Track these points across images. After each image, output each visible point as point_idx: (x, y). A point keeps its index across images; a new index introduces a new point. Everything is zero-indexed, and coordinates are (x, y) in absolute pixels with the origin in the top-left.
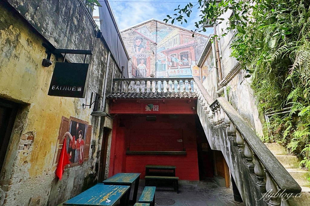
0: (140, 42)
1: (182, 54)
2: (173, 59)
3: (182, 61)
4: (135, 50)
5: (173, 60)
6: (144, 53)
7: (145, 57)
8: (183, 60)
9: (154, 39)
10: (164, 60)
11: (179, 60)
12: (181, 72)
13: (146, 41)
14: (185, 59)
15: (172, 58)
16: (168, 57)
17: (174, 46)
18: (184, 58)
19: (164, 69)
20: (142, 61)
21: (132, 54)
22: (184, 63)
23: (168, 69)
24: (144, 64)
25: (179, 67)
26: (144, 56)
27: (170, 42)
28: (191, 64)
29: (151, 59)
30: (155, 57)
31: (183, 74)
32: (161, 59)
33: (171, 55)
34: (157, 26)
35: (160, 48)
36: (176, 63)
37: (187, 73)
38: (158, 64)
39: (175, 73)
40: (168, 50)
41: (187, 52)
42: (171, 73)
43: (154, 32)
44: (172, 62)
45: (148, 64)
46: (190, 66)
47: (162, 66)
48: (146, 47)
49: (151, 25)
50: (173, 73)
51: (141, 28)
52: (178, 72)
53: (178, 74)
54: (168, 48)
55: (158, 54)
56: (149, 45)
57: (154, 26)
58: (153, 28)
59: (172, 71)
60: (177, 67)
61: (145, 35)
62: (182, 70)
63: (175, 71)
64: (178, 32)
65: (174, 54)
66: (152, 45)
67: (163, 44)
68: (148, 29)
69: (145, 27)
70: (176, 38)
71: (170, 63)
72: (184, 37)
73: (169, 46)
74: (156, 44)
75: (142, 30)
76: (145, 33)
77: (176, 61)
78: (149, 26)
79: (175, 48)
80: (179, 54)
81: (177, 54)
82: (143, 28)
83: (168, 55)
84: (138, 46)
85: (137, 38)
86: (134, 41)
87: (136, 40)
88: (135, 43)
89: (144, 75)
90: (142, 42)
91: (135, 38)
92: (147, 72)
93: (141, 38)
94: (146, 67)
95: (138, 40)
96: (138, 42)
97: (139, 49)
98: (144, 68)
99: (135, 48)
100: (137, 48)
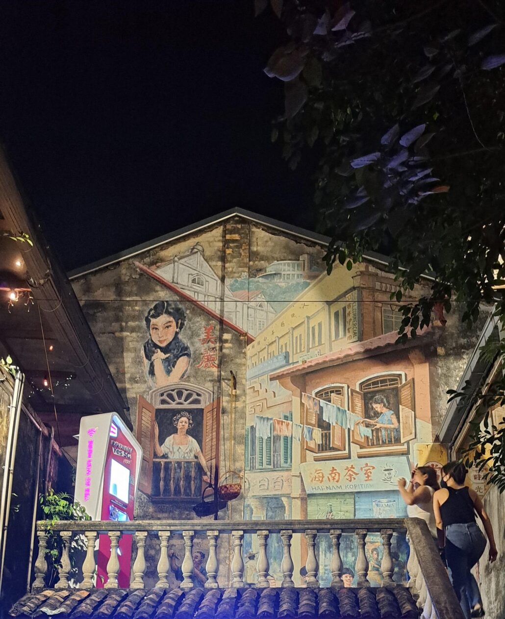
0: (174, 328)
1: (372, 388)
2: (330, 414)
3: (372, 422)
4: (147, 369)
5: (325, 418)
6: (192, 385)
7: (197, 401)
8: (377, 414)
9: (239, 315)
10: (286, 417)
11: (354, 419)
12: (362, 476)
13: (200, 322)
14: (385, 410)
15: (321, 409)
16: (302, 404)
17: (336, 349)
18: (378, 407)
19: (282, 461)
20: (183, 422)
21: (136, 385)
22: (378, 430)
23: (303, 459)
24: (190, 438)
25: (355, 449)
26: (189, 396)
27: (313, 328)
28: (411, 434)
29: (224, 412)
30: (244, 401)
31: (371, 486)
32: (271, 410)
33: (316, 394)
34: (254, 249)
35: (266, 358)
36: (343, 430)
37: (390, 478)
38: (257, 435)
39: (337, 478)
40: (304, 368)
41: (397, 380)
42: (315, 478)
43: (239, 280)
44: (324, 426)
45: (208, 437)
46: (405, 446)
47: (277, 445)
48: (202, 351)
49: (226, 242)
50: (325, 478)
51: (176, 259)
52: (350, 475)
53: (351, 487)
54: (305, 358)
55: (256, 389)
56: (212, 342)
57: (237, 247)
58: (234, 257)
59: (321, 470)
60: (347, 451)
61: (195, 292)
62: (367, 464)
63: (334, 469)
64: (352, 277)
65: (332, 385)
66: (226, 345)
67: (279, 338)
68: (210, 263)
69: (195, 250)
70: (344, 309)
71: (311, 432)
72: (380, 305)
73: (310, 347)
74: (248, 336)
75: (181, 266)
76: (198, 284)
77: (339, 423)
78: (216, 248)
79: (338, 359)
80: (358, 389)
81: (348, 387)
82: (188, 256)
83: (303, 393)
84: (165, 350)
85: (160, 309)
86: (144, 322)
87: (151, 319)
88: (148, 334)
89: (193, 488)
90: (181, 329)
91: (148, 310)
92: (206, 474)
93: (178, 310)
94: (199, 449)
95: (163, 319)
96: (161, 329)
97: (167, 360)
98: (192, 455)
99: (148, 357)
100: (159, 356)
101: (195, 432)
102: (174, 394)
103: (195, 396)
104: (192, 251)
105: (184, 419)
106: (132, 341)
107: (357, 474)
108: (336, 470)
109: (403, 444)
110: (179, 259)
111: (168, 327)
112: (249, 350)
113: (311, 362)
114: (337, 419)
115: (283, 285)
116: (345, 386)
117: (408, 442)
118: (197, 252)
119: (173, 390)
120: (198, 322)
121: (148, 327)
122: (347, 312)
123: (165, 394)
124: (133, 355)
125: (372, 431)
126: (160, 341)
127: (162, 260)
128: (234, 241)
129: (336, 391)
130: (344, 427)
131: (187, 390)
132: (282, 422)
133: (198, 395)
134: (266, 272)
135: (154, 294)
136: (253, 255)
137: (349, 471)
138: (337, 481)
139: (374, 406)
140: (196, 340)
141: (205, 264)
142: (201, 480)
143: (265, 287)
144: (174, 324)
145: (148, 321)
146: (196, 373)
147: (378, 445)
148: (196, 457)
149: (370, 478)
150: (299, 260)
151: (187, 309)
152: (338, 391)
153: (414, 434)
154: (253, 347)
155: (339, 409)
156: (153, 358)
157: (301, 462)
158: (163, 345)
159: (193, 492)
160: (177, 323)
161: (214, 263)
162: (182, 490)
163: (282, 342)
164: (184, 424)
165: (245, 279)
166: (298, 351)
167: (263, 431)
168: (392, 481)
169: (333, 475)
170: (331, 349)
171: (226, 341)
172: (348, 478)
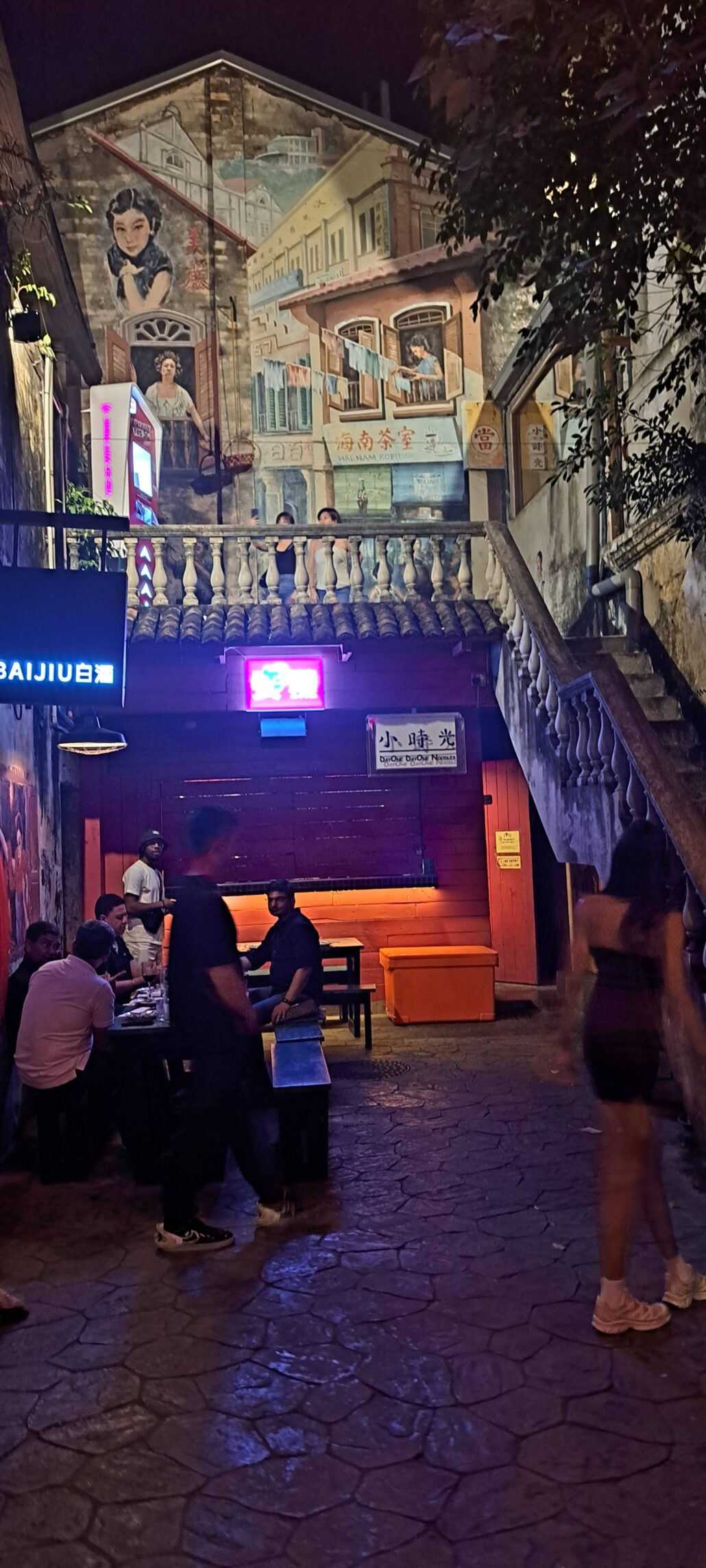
0: (146, 230)
1: (410, 325)
2: (358, 360)
3: (410, 371)
4: (114, 288)
5: (352, 364)
6: (177, 314)
8: (417, 361)
9: (235, 214)
10: (302, 362)
11: (389, 364)
12: (401, 443)
13: (182, 221)
14: (426, 355)
15: (347, 351)
16: (322, 345)
17: (363, 268)
18: (417, 351)
19: (300, 421)
20: (168, 366)
21: (100, 312)
22: (418, 382)
23: (327, 419)
24: (180, 388)
25: (391, 407)
26: (173, 329)
27: (333, 237)
28: (459, 387)
29: (222, 353)
30: (248, 339)
31: (411, 455)
32: (283, 351)
33: (340, 331)
34: (250, 116)
35: (273, 277)
36: (374, 381)
37: (435, 446)
38: (267, 385)
39: (369, 445)
40: (323, 294)
41: (440, 314)
42: (343, 444)
43: (232, 162)
44: (351, 375)
45: (203, 389)
46: (451, 404)
47: (292, 399)
48: (188, 264)
49: (210, 104)
50: (355, 445)
51: (143, 125)
52: (386, 442)
53: (388, 457)
54: (324, 280)
55: (261, 322)
56: (200, 253)
57: (226, 112)
58: (222, 128)
59: (349, 434)
60: (380, 410)
61: (172, 177)
62: (406, 427)
63: (365, 433)
64: (382, 166)
65: (360, 319)
66: (220, 258)
67: (289, 250)
68: (190, 134)
69: (168, 114)
70: (372, 211)
71: (335, 382)
72: (418, 207)
73: (330, 263)
74: (248, 246)
75: (150, 137)
76: (176, 165)
77: (370, 372)
78: (197, 112)
79: (366, 282)
80: (392, 326)
81: (380, 322)
82: (159, 122)
83: (323, 329)
84: (137, 262)
85: (125, 200)
86: (105, 220)
87: (115, 215)
88: (112, 238)
89: (187, 457)
90: (156, 230)
91: (109, 202)
92: (203, 438)
93: (150, 203)
94: (191, 404)
95: (129, 216)
96: (129, 230)
97: (138, 277)
98: (184, 412)
99: (115, 272)
100: (129, 270)
101: (186, 380)
102: (154, 325)
103: (181, 330)
104: (164, 116)
105: (169, 361)
106: (90, 247)
107: (392, 440)
108: (368, 434)
109: (449, 402)
110: (147, 126)
111: (138, 227)
112: (251, 265)
113: (331, 285)
114: (367, 366)
115: (290, 171)
116: (376, 320)
117: (454, 399)
118: (170, 117)
119: (152, 320)
120: (178, 221)
121: (111, 225)
122: (376, 216)
123: (142, 326)
124: (93, 268)
125: (411, 383)
126: (129, 248)
127: (122, 126)
128: (222, 103)
129: (365, 327)
130: (376, 377)
131: (170, 320)
132: (298, 368)
133: (187, 328)
134: (266, 151)
135: (116, 176)
136: (249, 125)
137: (384, 435)
138: (370, 449)
139: (413, 349)
140: (178, 247)
141: (184, 135)
142: (197, 447)
143: (265, 173)
144: (146, 223)
145: (110, 218)
146: (181, 296)
147: (419, 402)
148: (189, 415)
149: (409, 446)
150: (309, 135)
151: (162, 202)
152: (368, 328)
153: (462, 388)
154: (255, 261)
155: (369, 352)
156: (122, 272)
157: (324, 423)
158: (134, 254)
159: (188, 462)
160: (151, 223)
161: (195, 135)
162: (174, 460)
163: (294, 254)
164: (169, 368)
165: (239, 162)
166: (315, 269)
167: (274, 380)
168: (436, 450)
169: (365, 441)
170: (356, 268)
171: (219, 252)
172: (383, 445)
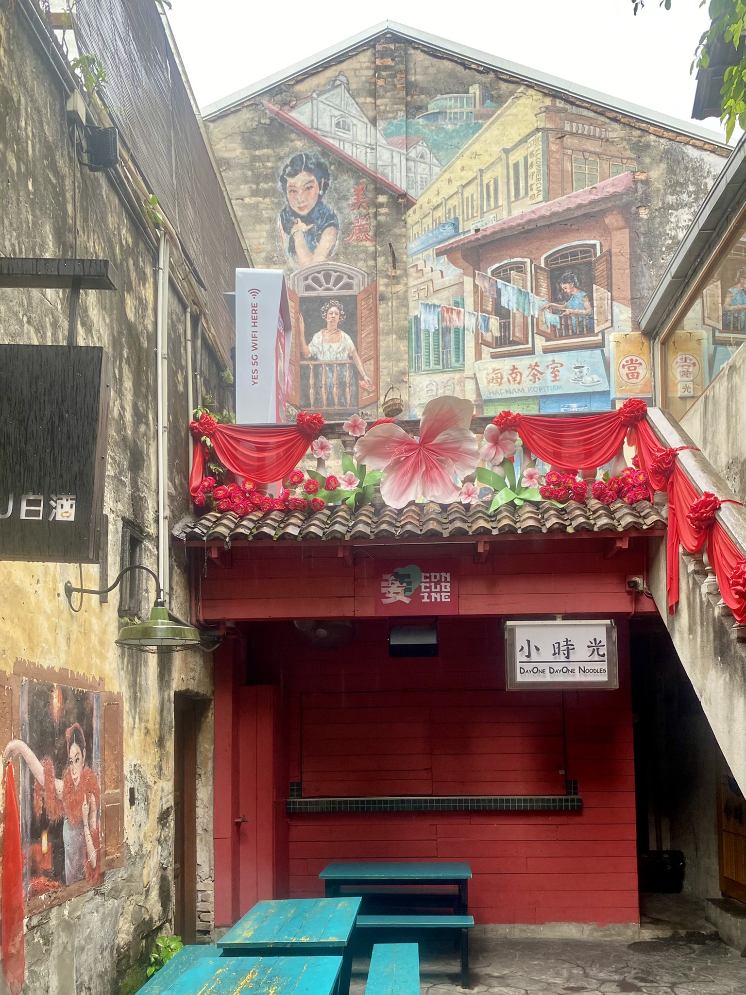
0: (316, 191)
1: (561, 263)
2: (509, 298)
3: (560, 306)
4: (286, 245)
5: (504, 303)
6: (342, 265)
7: (348, 286)
8: (566, 297)
9: (396, 170)
10: (457, 304)
11: (538, 302)
12: (549, 376)
13: (347, 183)
14: (576, 292)
15: (499, 292)
16: (475, 286)
17: (516, 213)
18: (567, 287)
19: (453, 359)
20: (333, 313)
22: (567, 317)
23: (478, 356)
24: (343, 334)
25: (540, 342)
26: (338, 279)
27: (488, 186)
28: (607, 321)
29: (383, 298)
30: (406, 284)
31: (559, 387)
32: (439, 295)
33: (493, 272)
34: (412, 78)
35: (430, 226)
36: (525, 318)
37: (582, 377)
38: (422, 327)
39: (518, 379)
40: (478, 239)
41: (590, 252)
42: (493, 380)
43: (395, 122)
44: (502, 313)
45: (365, 334)
46: (600, 337)
47: (447, 338)
48: (353, 218)
49: (377, 69)
50: (505, 380)
51: (315, 95)
52: (534, 375)
53: (536, 389)
54: (479, 226)
55: (419, 268)
56: (365, 208)
57: (391, 76)
58: (386, 91)
59: (499, 369)
60: (530, 345)
61: (340, 140)
62: (554, 360)
63: (514, 368)
64: (536, 115)
65: (512, 260)
66: (383, 210)
67: (446, 200)
68: (357, 99)
69: (338, 82)
70: (526, 158)
71: (486, 321)
72: (570, 152)
73: (485, 210)
74: (408, 199)
75: (321, 106)
76: (344, 129)
77: (521, 310)
78: (364, 79)
79: (519, 225)
80: (543, 265)
81: (531, 263)
82: (329, 90)
83: (477, 272)
84: (307, 220)
86: (280, 184)
87: (288, 179)
88: (285, 199)
89: (348, 397)
90: (325, 189)
91: (282, 167)
92: (362, 379)
94: (353, 348)
95: (302, 179)
96: (300, 192)
97: (309, 233)
98: (346, 355)
99: (287, 229)
100: (301, 227)
101: (349, 324)
102: (321, 276)
103: (345, 280)
104: (334, 85)
105: (333, 309)
106: (266, 209)
107: (542, 373)
108: (517, 369)
109: (597, 335)
110: (318, 95)
111: (308, 188)
112: (412, 216)
113: (485, 230)
114: (518, 303)
115: (450, 127)
116: (528, 260)
117: (603, 332)
118: (340, 85)
119: (319, 272)
120: (345, 180)
121: (285, 189)
122: (529, 163)
123: (310, 278)
124: (267, 227)
125: (561, 318)
126: (300, 208)
127: (298, 98)
128: (386, 68)
129: (518, 268)
130: (526, 313)
131: (336, 272)
132: (452, 309)
133: (350, 277)
134: (427, 110)
135: (290, 144)
136: (411, 87)
137: (533, 369)
138: (519, 383)
139: (563, 286)
140: (344, 204)
141: (351, 101)
142: (357, 385)
144: (316, 183)
145: (284, 181)
146: (346, 248)
147: (567, 336)
148: (350, 358)
149: (557, 378)
150: (467, 93)
151: (331, 164)
152: (520, 268)
153: (610, 321)
154: (414, 212)
155: (520, 291)
156: (293, 231)
157: (476, 361)
158: (304, 213)
160: (320, 184)
161: (361, 100)
162: (336, 400)
163: (451, 203)
164: (334, 315)
165: (401, 121)
166: (470, 217)
167: (430, 321)
168: (583, 381)
169: (514, 375)
170: (510, 212)
171: (381, 205)
172: (531, 378)
